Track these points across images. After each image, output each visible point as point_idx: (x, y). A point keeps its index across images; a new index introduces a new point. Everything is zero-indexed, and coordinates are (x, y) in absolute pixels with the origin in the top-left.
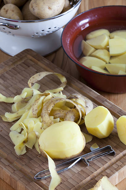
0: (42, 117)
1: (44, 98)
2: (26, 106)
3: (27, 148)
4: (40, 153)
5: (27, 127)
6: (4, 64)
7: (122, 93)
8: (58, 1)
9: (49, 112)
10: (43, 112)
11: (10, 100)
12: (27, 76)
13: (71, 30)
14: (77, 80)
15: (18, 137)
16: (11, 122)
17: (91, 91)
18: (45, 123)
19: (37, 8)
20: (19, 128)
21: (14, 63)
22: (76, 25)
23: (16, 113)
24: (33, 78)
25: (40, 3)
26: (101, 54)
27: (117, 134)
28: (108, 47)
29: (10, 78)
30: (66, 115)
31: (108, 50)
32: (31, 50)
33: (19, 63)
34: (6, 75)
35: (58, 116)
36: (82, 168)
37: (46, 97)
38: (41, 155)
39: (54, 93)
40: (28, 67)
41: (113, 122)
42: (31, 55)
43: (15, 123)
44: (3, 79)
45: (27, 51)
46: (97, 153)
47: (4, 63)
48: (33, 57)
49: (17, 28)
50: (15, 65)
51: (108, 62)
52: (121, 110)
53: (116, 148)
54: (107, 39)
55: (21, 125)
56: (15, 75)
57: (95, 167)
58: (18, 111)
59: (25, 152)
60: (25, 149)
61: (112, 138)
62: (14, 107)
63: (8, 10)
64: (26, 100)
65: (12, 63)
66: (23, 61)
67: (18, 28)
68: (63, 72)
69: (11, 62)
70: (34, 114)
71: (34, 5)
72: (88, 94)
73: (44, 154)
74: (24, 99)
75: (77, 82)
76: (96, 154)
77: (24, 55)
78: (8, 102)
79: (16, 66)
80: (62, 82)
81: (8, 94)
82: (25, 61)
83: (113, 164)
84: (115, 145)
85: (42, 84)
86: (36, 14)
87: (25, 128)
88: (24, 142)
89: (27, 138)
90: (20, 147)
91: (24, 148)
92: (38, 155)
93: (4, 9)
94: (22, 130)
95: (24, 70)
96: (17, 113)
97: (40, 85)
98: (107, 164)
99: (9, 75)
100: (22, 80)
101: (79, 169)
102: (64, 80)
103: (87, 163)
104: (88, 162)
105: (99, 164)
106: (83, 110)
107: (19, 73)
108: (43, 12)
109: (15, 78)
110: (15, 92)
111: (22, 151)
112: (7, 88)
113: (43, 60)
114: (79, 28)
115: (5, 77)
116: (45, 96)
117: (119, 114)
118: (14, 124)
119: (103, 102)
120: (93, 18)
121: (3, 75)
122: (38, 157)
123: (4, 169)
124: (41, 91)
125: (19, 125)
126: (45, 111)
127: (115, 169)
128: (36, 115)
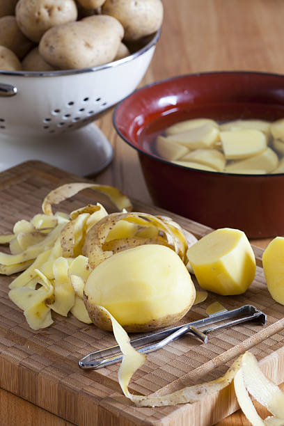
1: (88, 217)
2: (44, 242)
3: (54, 314)
9: (103, 241)
10: (88, 243)
15: (30, 296)
16: (9, 276)
20: (30, 283)
23: (22, 254)
24: (55, 193)
31: (220, 149)
36: (191, 347)
49: (12, 93)
54: (214, 132)
55: (34, 277)
57: (223, 346)
58: (26, 249)
59: (49, 322)
60: (49, 316)
64: (42, 231)
66: (24, 179)
67: (15, 94)
70: (65, 250)
74: (38, 230)
88: (47, 302)
89: (54, 295)
90: (38, 313)
91: (47, 315)
96: (25, 255)
98: (249, 340)
101: (183, 348)
105: (230, 340)
111: (44, 321)
116: (88, 214)
122: (82, 331)
125: (31, 276)
126: (92, 240)
127: (270, 347)
128: (72, 250)
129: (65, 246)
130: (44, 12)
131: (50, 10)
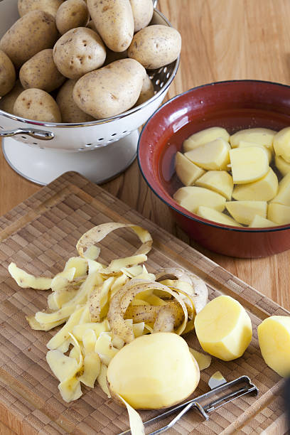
0: (109, 321)
1: (113, 283)
2: (76, 298)
3: (83, 387)
4: (109, 397)
5: (80, 342)
6: (25, 206)
7: (260, 258)
8: (129, 83)
9: (124, 311)
10: (112, 310)
11: (43, 284)
12: (73, 231)
13: (156, 134)
14: (172, 236)
15: (64, 363)
16: (48, 332)
17: (201, 258)
18: (116, 334)
19: (89, 98)
20: (64, 344)
21: (45, 203)
22: (163, 124)
23: (57, 313)
24: (87, 237)
25: (95, 88)
26: (217, 180)
27: (259, 349)
28: (229, 166)
29: (41, 236)
30: (156, 315)
31: (230, 172)
32: (77, 173)
33: (55, 202)
34: (31, 229)
35: (140, 317)
36: (195, 425)
37: (115, 280)
38: (111, 401)
39: (130, 266)
40: (72, 211)
41: (250, 326)
42: (77, 185)
43: (57, 332)
44: (25, 238)
45: (69, 177)
46: (223, 391)
47: (24, 203)
48: (82, 189)
49: (50, 137)
50: (47, 208)
51: (230, 198)
52: (263, 297)
53: (258, 379)
54: (225, 148)
55: (67, 338)
56: (49, 228)
57: (222, 423)
58: (61, 308)
59: (79, 394)
60: (79, 388)
61: (250, 357)
62: (53, 300)
63: (31, 101)
64: (74, 284)
65: (40, 203)
66: (62, 199)
67: (53, 138)
68: (144, 219)
69: (39, 201)
70: (93, 316)
71: (84, 92)
72: (195, 265)
73: (120, 400)
74: (71, 282)
75: (172, 239)
76: (220, 393)
77: (63, 186)
78: (39, 288)
79: (49, 209)
80: (143, 242)
81: (38, 269)
82: (66, 198)
83: (255, 414)
84: (256, 372)
85: (103, 247)
86: (87, 111)
87: (77, 342)
88: (78, 375)
89: (83, 366)
90: (70, 386)
91: (77, 386)
92: (105, 401)
93: (24, 99)
94: (71, 346)
95: (66, 218)
96: (60, 313)
97: (99, 249)
98: (244, 414)
99: (38, 228)
100: (64, 239)
101: (188, 427)
102: (146, 238)
103: (205, 414)
104: (206, 412)
105: (228, 416)
106: (189, 303)
107: (56, 224)
108: (101, 106)
109: (50, 235)
110: (51, 265)
111: (74, 392)
112: (35, 257)
113: (103, 194)
114: (169, 127)
115: (28, 233)
116: (113, 278)
117: (260, 306)
118: (55, 334)
119: (226, 281)
120: (196, 106)
121: (24, 228)
122: (105, 403)
123: (41, 431)
124: (103, 260)
125: (65, 337)
126: (115, 308)
127: (261, 425)
128: (98, 317)
129: (92, 312)
130: (77, 61)
131: (82, 59)
